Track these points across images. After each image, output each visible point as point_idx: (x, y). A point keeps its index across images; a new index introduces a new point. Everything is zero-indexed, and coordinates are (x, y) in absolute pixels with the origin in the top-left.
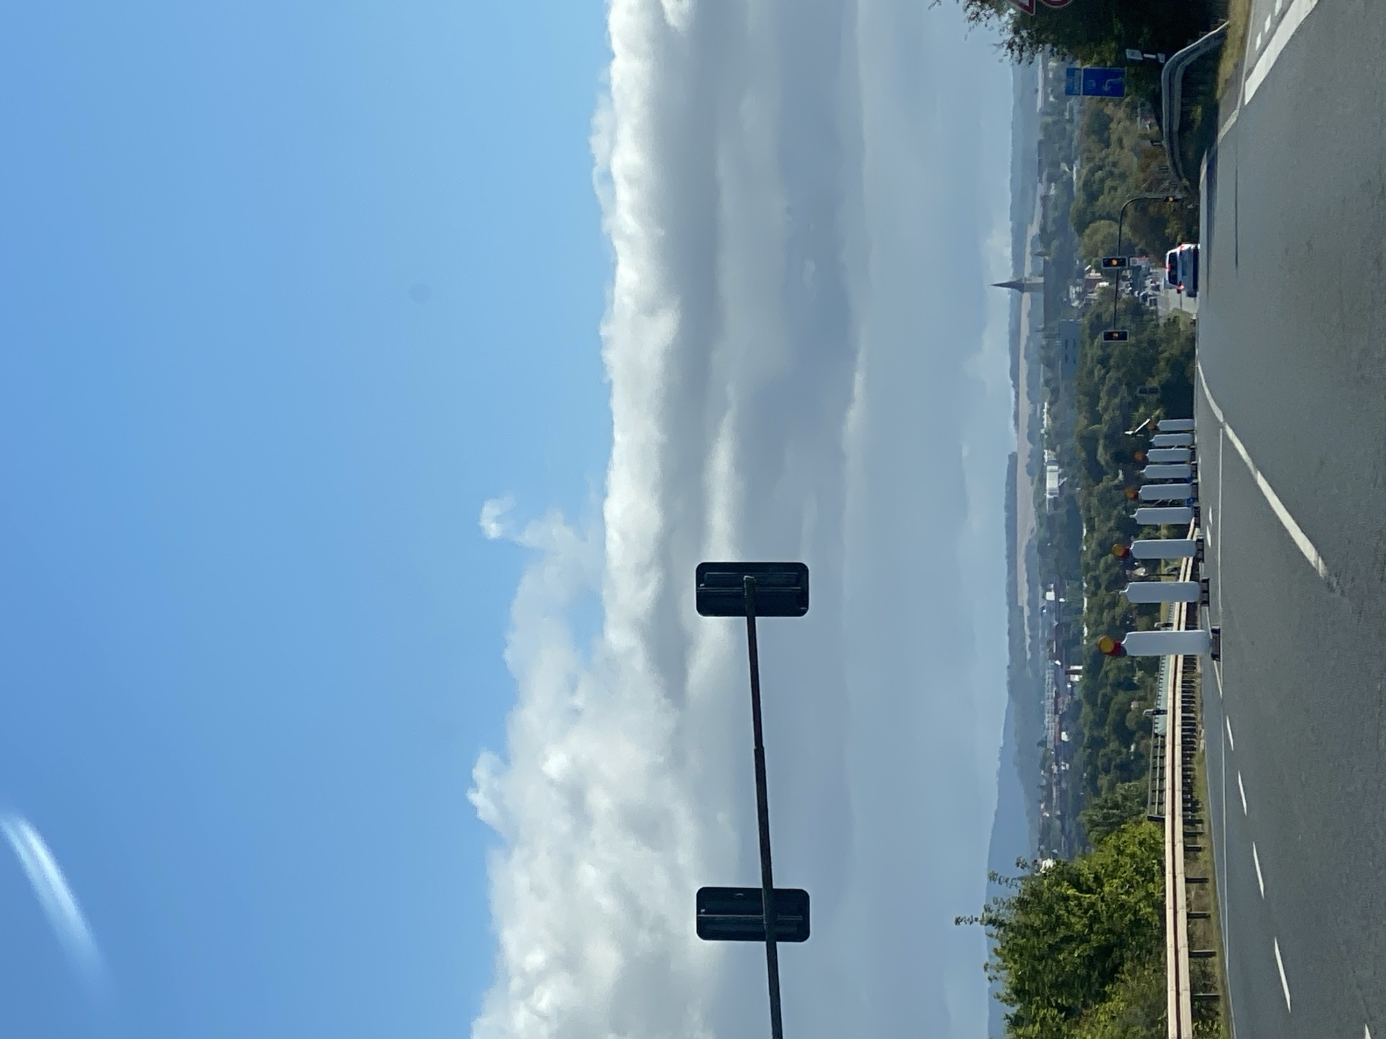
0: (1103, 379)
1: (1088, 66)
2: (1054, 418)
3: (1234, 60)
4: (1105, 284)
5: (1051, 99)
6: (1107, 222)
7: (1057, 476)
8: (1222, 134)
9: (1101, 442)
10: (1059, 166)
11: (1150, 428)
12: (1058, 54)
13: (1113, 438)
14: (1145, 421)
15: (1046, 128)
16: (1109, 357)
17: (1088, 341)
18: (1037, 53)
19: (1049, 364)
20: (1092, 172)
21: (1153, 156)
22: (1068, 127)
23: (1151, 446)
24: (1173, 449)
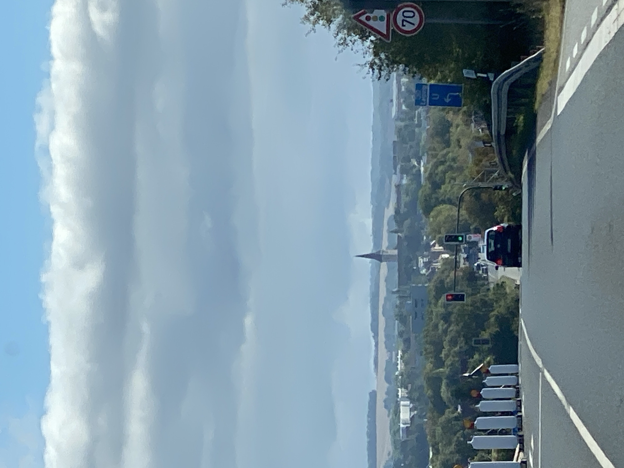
0: (445, 332)
1: (432, 82)
2: (406, 363)
3: (549, 78)
4: (447, 256)
5: (404, 107)
6: (448, 206)
7: (409, 410)
8: (539, 139)
9: (444, 382)
10: (410, 161)
11: (484, 370)
12: (409, 73)
13: (453, 380)
14: (480, 365)
15: (399, 131)
16: (450, 314)
17: (433, 301)
18: (393, 71)
19: (402, 319)
20: (436, 166)
21: (485, 153)
22: (417, 130)
23: (484, 386)
24: (501, 388)
